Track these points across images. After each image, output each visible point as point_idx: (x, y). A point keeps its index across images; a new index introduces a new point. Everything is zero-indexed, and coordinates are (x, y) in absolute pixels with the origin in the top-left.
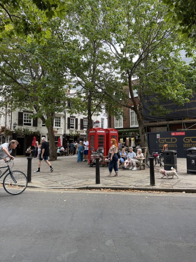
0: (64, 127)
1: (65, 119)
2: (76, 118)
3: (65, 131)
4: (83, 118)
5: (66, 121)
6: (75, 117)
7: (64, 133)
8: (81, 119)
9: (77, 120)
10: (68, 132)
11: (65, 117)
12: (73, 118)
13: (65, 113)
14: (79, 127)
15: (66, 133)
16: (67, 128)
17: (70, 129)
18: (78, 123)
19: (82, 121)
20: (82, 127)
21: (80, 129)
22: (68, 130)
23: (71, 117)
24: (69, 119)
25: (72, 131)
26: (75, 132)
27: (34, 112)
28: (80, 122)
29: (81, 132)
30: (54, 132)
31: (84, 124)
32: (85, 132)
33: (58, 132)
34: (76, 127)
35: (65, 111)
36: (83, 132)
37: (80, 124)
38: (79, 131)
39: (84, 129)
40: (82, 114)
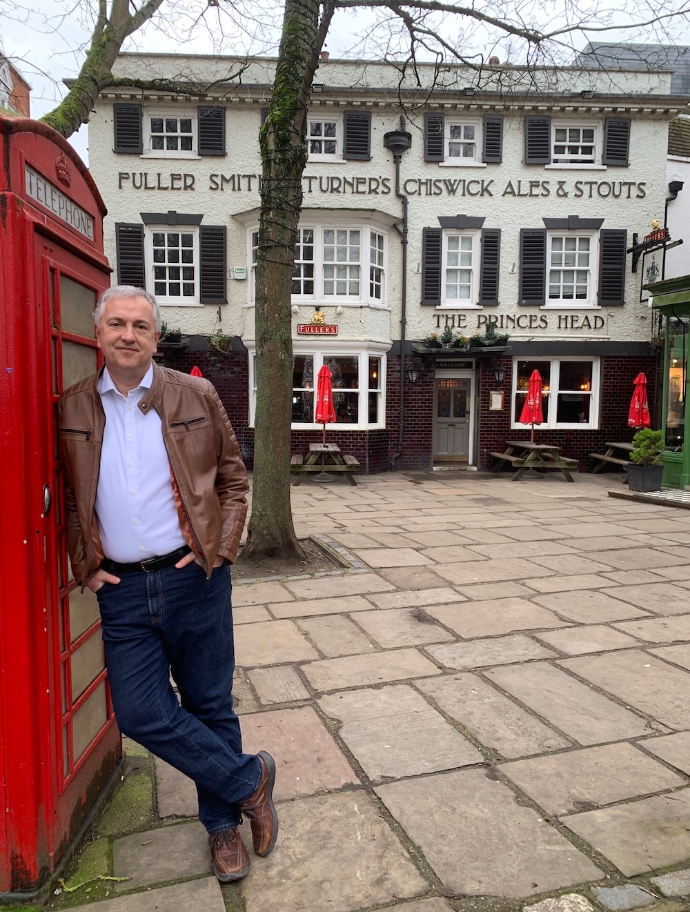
0: (399, 295)
1: (405, 243)
2: (486, 225)
3: (403, 322)
4: (545, 220)
5: (409, 257)
6: (476, 223)
7: (398, 337)
8: (523, 231)
9: (491, 242)
10: (423, 326)
11: (401, 228)
12: (467, 233)
13: (405, 203)
14: (509, 286)
15: (409, 337)
16: (420, 300)
17: (438, 307)
18: (501, 259)
19: (532, 243)
20: (532, 291)
21: (520, 304)
22: (423, 314)
23: (446, 222)
24: (432, 241)
25: (456, 318)
26: (479, 323)
27: (203, 220)
28: (520, 255)
29: (524, 322)
30: (317, 329)
31: (549, 267)
32: (558, 321)
33: (341, 330)
34: (489, 294)
35: (401, 187)
36: (542, 320)
37: (516, 270)
38: (511, 316)
39: (551, 303)
40: (537, 195)
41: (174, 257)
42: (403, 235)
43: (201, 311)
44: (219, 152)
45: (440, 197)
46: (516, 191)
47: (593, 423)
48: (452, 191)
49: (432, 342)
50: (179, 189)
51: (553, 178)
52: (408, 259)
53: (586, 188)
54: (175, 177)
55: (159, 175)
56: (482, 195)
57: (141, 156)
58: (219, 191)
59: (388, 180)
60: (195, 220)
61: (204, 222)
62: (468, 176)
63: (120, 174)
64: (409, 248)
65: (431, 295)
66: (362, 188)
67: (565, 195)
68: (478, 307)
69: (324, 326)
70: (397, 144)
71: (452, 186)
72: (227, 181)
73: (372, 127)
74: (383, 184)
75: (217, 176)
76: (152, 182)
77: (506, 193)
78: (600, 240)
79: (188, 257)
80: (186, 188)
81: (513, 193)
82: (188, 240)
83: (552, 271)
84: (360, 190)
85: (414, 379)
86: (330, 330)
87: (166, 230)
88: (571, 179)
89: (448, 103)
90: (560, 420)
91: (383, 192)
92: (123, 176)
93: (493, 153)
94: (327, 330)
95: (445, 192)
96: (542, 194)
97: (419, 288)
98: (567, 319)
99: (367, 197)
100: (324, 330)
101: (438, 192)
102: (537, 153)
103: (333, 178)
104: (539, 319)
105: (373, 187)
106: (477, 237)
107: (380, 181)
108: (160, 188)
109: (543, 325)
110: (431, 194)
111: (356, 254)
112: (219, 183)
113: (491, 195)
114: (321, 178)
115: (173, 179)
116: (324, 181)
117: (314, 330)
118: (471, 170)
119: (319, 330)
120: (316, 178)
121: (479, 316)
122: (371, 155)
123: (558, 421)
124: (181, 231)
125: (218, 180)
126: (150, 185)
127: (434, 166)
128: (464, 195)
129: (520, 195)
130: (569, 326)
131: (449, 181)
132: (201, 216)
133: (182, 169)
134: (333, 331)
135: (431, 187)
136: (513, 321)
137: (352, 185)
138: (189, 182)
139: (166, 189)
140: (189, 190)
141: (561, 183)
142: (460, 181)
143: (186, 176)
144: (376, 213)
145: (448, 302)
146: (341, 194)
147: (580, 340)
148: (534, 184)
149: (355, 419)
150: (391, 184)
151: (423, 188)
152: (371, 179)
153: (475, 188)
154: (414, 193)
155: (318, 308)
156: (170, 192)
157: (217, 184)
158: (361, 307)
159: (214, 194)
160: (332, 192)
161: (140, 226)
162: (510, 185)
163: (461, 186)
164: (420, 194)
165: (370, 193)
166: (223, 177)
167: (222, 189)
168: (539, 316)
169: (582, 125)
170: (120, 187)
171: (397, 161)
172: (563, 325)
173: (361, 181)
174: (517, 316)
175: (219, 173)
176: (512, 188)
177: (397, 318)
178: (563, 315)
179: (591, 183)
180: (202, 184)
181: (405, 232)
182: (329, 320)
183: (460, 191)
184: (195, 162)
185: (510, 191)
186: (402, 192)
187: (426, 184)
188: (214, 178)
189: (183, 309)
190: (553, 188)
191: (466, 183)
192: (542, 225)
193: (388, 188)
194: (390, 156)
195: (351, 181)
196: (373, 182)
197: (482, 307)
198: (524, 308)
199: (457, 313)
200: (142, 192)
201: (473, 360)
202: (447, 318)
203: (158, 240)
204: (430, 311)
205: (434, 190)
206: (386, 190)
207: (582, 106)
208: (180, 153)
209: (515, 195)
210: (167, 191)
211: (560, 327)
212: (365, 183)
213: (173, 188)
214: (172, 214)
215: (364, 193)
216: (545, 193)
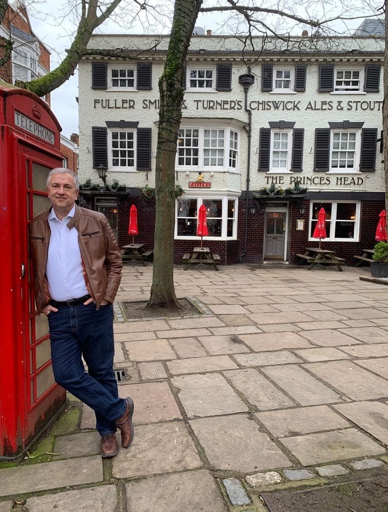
0: (246, 165)
1: (249, 137)
2: (296, 127)
3: (248, 181)
4: (330, 123)
6: (290, 125)
7: (245, 189)
8: (317, 130)
9: (299, 136)
10: (259, 183)
11: (247, 128)
12: (285, 131)
13: (250, 114)
14: (308, 160)
15: (251, 189)
16: (257, 168)
17: (268, 172)
18: (304, 145)
19: (322, 137)
20: (321, 163)
21: (314, 171)
22: (259, 176)
23: (273, 125)
24: (265, 135)
25: (278, 178)
26: (291, 181)
27: (139, 124)
28: (315, 143)
29: (317, 181)
30: (199, 184)
31: (332, 150)
32: (336, 180)
33: (212, 185)
34: (297, 165)
35: (248, 105)
36: (327, 180)
37: (313, 151)
38: (310, 177)
39: (332, 170)
40: (325, 109)
41: (123, 145)
42: (249, 133)
43: (137, 175)
44: (148, 87)
45: (270, 111)
46: (313, 107)
47: (356, 238)
48: (277, 108)
49: (264, 192)
50: (126, 108)
51: (335, 100)
52: (251, 145)
53: (354, 105)
54: (124, 102)
55: (116, 100)
56: (294, 109)
57: (106, 90)
58: (148, 109)
59: (241, 102)
60: (134, 125)
61: (140, 126)
62: (286, 99)
63: (95, 100)
64: (252, 139)
65: (264, 165)
66: (226, 106)
67: (342, 109)
68: (290, 172)
69: (204, 183)
70: (246, 81)
71: (277, 104)
72: (152, 103)
73: (233, 72)
74: (238, 104)
75: (147, 100)
76: (112, 104)
77: (307, 108)
78: (361, 135)
79: (130, 145)
80: (130, 107)
81: (311, 108)
82: (131, 136)
83: (333, 152)
84: (225, 107)
85: (254, 212)
86: (207, 185)
87: (119, 131)
88: (345, 100)
89: (275, 58)
90: (336, 236)
91: (238, 109)
92: (96, 101)
93: (300, 86)
94: (205, 185)
95: (273, 108)
96: (328, 109)
97: (257, 161)
98: (341, 179)
99: (229, 111)
100: (203, 185)
101: (269, 108)
102: (326, 85)
103: (210, 101)
104: (325, 179)
105: (232, 106)
106: (290, 133)
107: (236, 102)
108: (116, 108)
109: (328, 182)
110: (265, 109)
111: (222, 142)
112: (148, 104)
113: (299, 109)
114: (203, 101)
115: (123, 103)
116: (205, 103)
117: (198, 185)
118: (288, 95)
119: (200, 185)
120: (201, 101)
121: (291, 177)
122: (232, 88)
123: (336, 237)
124: (127, 131)
125: (147, 103)
126: (111, 106)
127: (267, 94)
128: (283, 109)
129: (315, 109)
130: (343, 183)
131: (275, 102)
132: (138, 123)
133: (128, 97)
134: (208, 185)
135: (265, 105)
136: (311, 180)
137: (221, 105)
138: (132, 104)
139: (119, 108)
140: (132, 108)
141: (340, 102)
142: (281, 102)
143: (130, 100)
144: (233, 120)
145: (273, 169)
146: (215, 110)
147: (349, 191)
148: (324, 103)
149: (219, 235)
150: (243, 104)
151: (260, 106)
152: (231, 101)
153: (290, 106)
154: (255, 109)
155: (200, 173)
156: (121, 109)
157: (146, 105)
158: (224, 172)
159: (145, 110)
160: (209, 109)
161: (105, 129)
162: (310, 103)
163: (282, 104)
164: (258, 109)
165: (230, 109)
166: (150, 101)
167: (149, 108)
168: (325, 177)
169: (352, 69)
170: (95, 107)
171: (246, 91)
172: (339, 183)
173: (226, 102)
174: (313, 177)
175: (148, 99)
176: (311, 105)
177: (245, 178)
178: (339, 177)
179: (357, 102)
180: (139, 105)
181: (250, 130)
182: (206, 180)
183: (281, 107)
184: (135, 93)
185: (310, 107)
186: (248, 108)
187: (262, 103)
188: (145, 102)
189: (128, 174)
190: (335, 105)
191: (285, 103)
192: (329, 127)
193: (241, 106)
194: (241, 88)
195: (220, 103)
196: (232, 103)
197: (293, 172)
198: (317, 173)
199: (278, 176)
200: (107, 110)
201: (288, 202)
202: (273, 178)
203: (115, 136)
204: (263, 175)
205: (266, 107)
206: (239, 107)
207: (352, 58)
208: (127, 89)
209: (312, 109)
210: (120, 109)
211: (337, 184)
212: (228, 103)
213: (123, 108)
214: (122, 121)
215: (227, 109)
216: (330, 108)
